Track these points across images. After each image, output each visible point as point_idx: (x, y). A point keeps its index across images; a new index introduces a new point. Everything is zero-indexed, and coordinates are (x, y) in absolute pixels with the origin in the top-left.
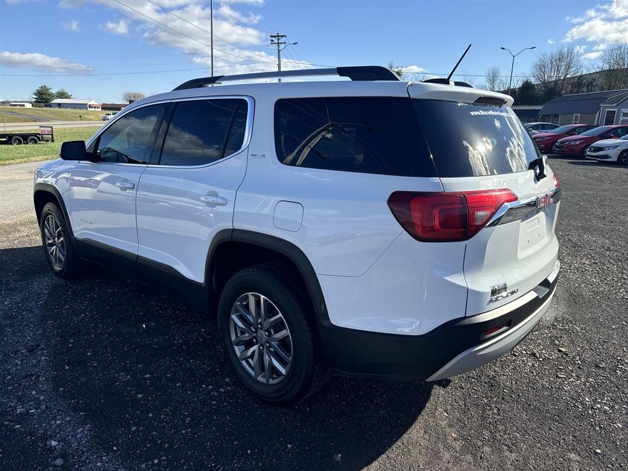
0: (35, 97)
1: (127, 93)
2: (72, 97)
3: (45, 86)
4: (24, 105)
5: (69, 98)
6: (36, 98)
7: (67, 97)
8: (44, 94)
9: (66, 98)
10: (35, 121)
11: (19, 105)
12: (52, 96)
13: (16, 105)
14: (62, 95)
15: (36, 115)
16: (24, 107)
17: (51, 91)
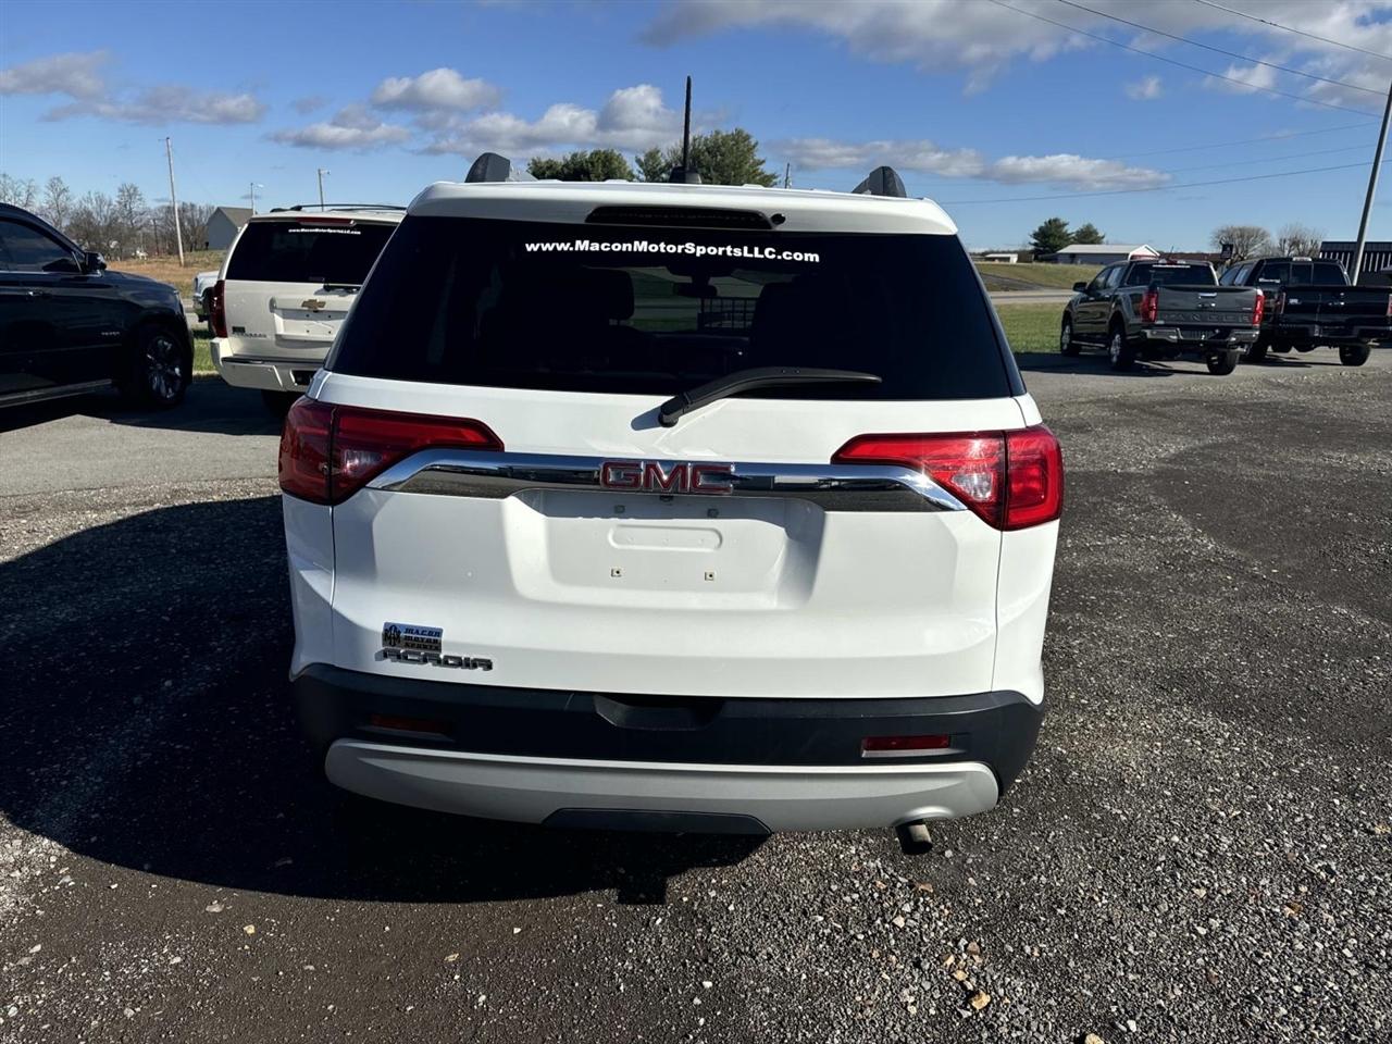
0: (1034, 241)
1: (1225, 229)
2: (1104, 240)
3: (1055, 220)
4: (1008, 259)
5: (1099, 243)
6: (1035, 244)
7: (1097, 240)
8: (1051, 235)
9: (1092, 243)
10: (1006, 290)
11: (1000, 259)
12: (1067, 240)
13: (993, 259)
14: (1087, 236)
15: (1013, 277)
16: (1007, 263)
17: (1066, 228)
